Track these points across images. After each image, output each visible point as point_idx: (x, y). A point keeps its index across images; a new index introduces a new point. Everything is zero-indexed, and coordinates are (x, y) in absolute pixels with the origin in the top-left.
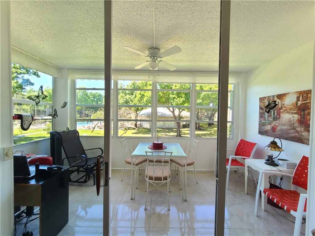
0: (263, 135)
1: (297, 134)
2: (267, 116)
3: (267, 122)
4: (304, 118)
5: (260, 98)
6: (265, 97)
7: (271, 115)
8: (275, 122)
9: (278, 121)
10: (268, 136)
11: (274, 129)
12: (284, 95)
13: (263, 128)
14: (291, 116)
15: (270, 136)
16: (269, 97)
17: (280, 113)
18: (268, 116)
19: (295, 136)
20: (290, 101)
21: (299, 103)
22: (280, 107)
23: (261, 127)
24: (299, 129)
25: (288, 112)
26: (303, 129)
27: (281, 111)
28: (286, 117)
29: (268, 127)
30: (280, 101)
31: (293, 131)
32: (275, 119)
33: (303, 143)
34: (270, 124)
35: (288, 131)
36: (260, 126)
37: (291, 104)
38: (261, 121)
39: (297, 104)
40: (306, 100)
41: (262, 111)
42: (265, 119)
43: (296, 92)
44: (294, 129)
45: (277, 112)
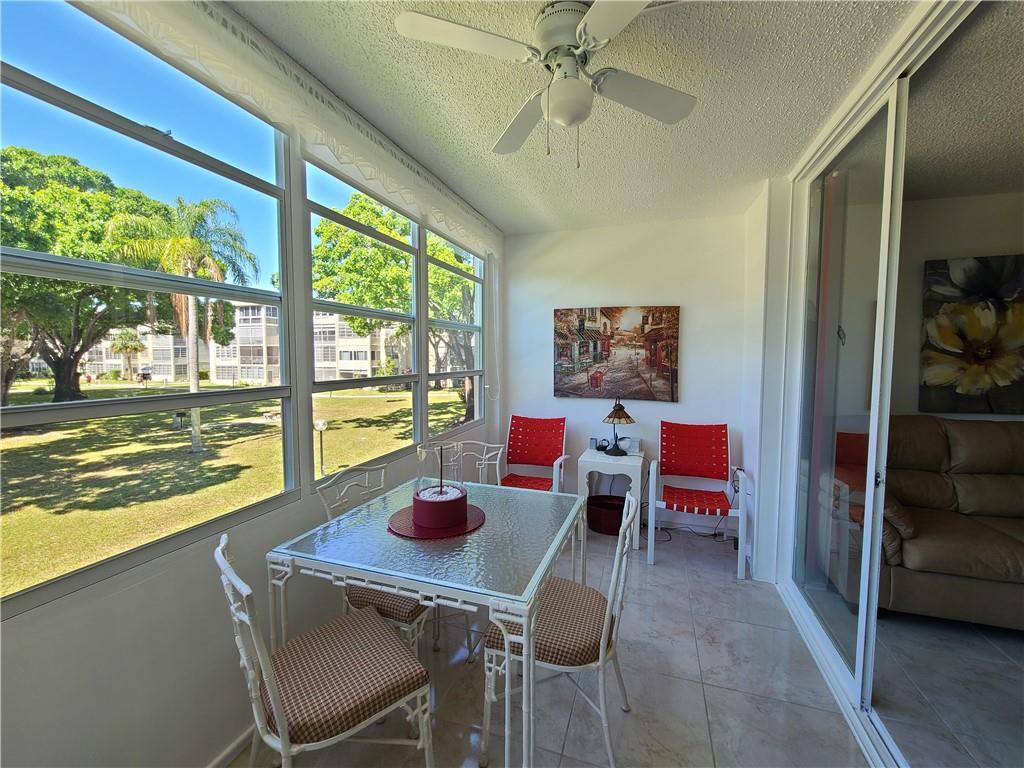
0: (567, 396)
1: (643, 385)
2: (577, 352)
3: (578, 366)
4: (656, 354)
5: (556, 311)
6: (571, 310)
7: (587, 351)
8: (597, 365)
9: (605, 364)
10: (581, 396)
11: (595, 381)
12: (619, 310)
13: (566, 380)
14: (632, 352)
15: (587, 397)
16: (581, 310)
17: (609, 345)
18: (580, 354)
19: (640, 389)
20: (629, 323)
21: (647, 328)
22: (609, 334)
23: (561, 379)
24: (647, 376)
25: (625, 345)
26: (654, 375)
27: (612, 341)
28: (621, 354)
29: (582, 378)
30: (608, 322)
31: (637, 380)
32: (596, 359)
33: (654, 399)
34: (586, 370)
35: (627, 382)
36: (558, 376)
37: (631, 328)
38: (560, 365)
39: (643, 330)
40: (658, 324)
41: (562, 341)
42: (572, 360)
43: (641, 307)
44: (639, 376)
45: (603, 345)
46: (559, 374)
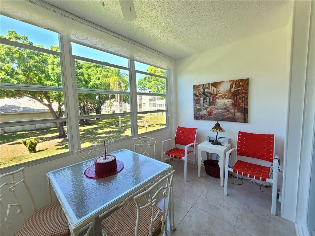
0: (199, 119)
1: (231, 115)
2: (202, 102)
3: (203, 107)
4: (237, 102)
5: (194, 86)
6: (200, 85)
7: (206, 101)
8: (210, 107)
9: (214, 106)
10: (204, 120)
11: (210, 113)
12: (219, 83)
13: (198, 113)
14: (226, 101)
15: (207, 120)
16: (204, 85)
17: (215, 98)
18: (203, 102)
19: (229, 117)
20: (224, 88)
21: (233, 90)
22: (215, 94)
23: (196, 113)
24: (232, 111)
25: (223, 98)
26: (236, 111)
27: (217, 97)
28: (221, 102)
29: (204, 112)
30: (215, 89)
31: (228, 113)
32: (210, 104)
33: (236, 121)
34: (206, 109)
35: (223, 114)
36: (195, 111)
37: (225, 90)
38: (196, 107)
39: (230, 90)
40: (238, 88)
41: (197, 98)
42: (200, 105)
43: (230, 81)
44: (229, 111)
45: (213, 98)
46: (196, 111)
